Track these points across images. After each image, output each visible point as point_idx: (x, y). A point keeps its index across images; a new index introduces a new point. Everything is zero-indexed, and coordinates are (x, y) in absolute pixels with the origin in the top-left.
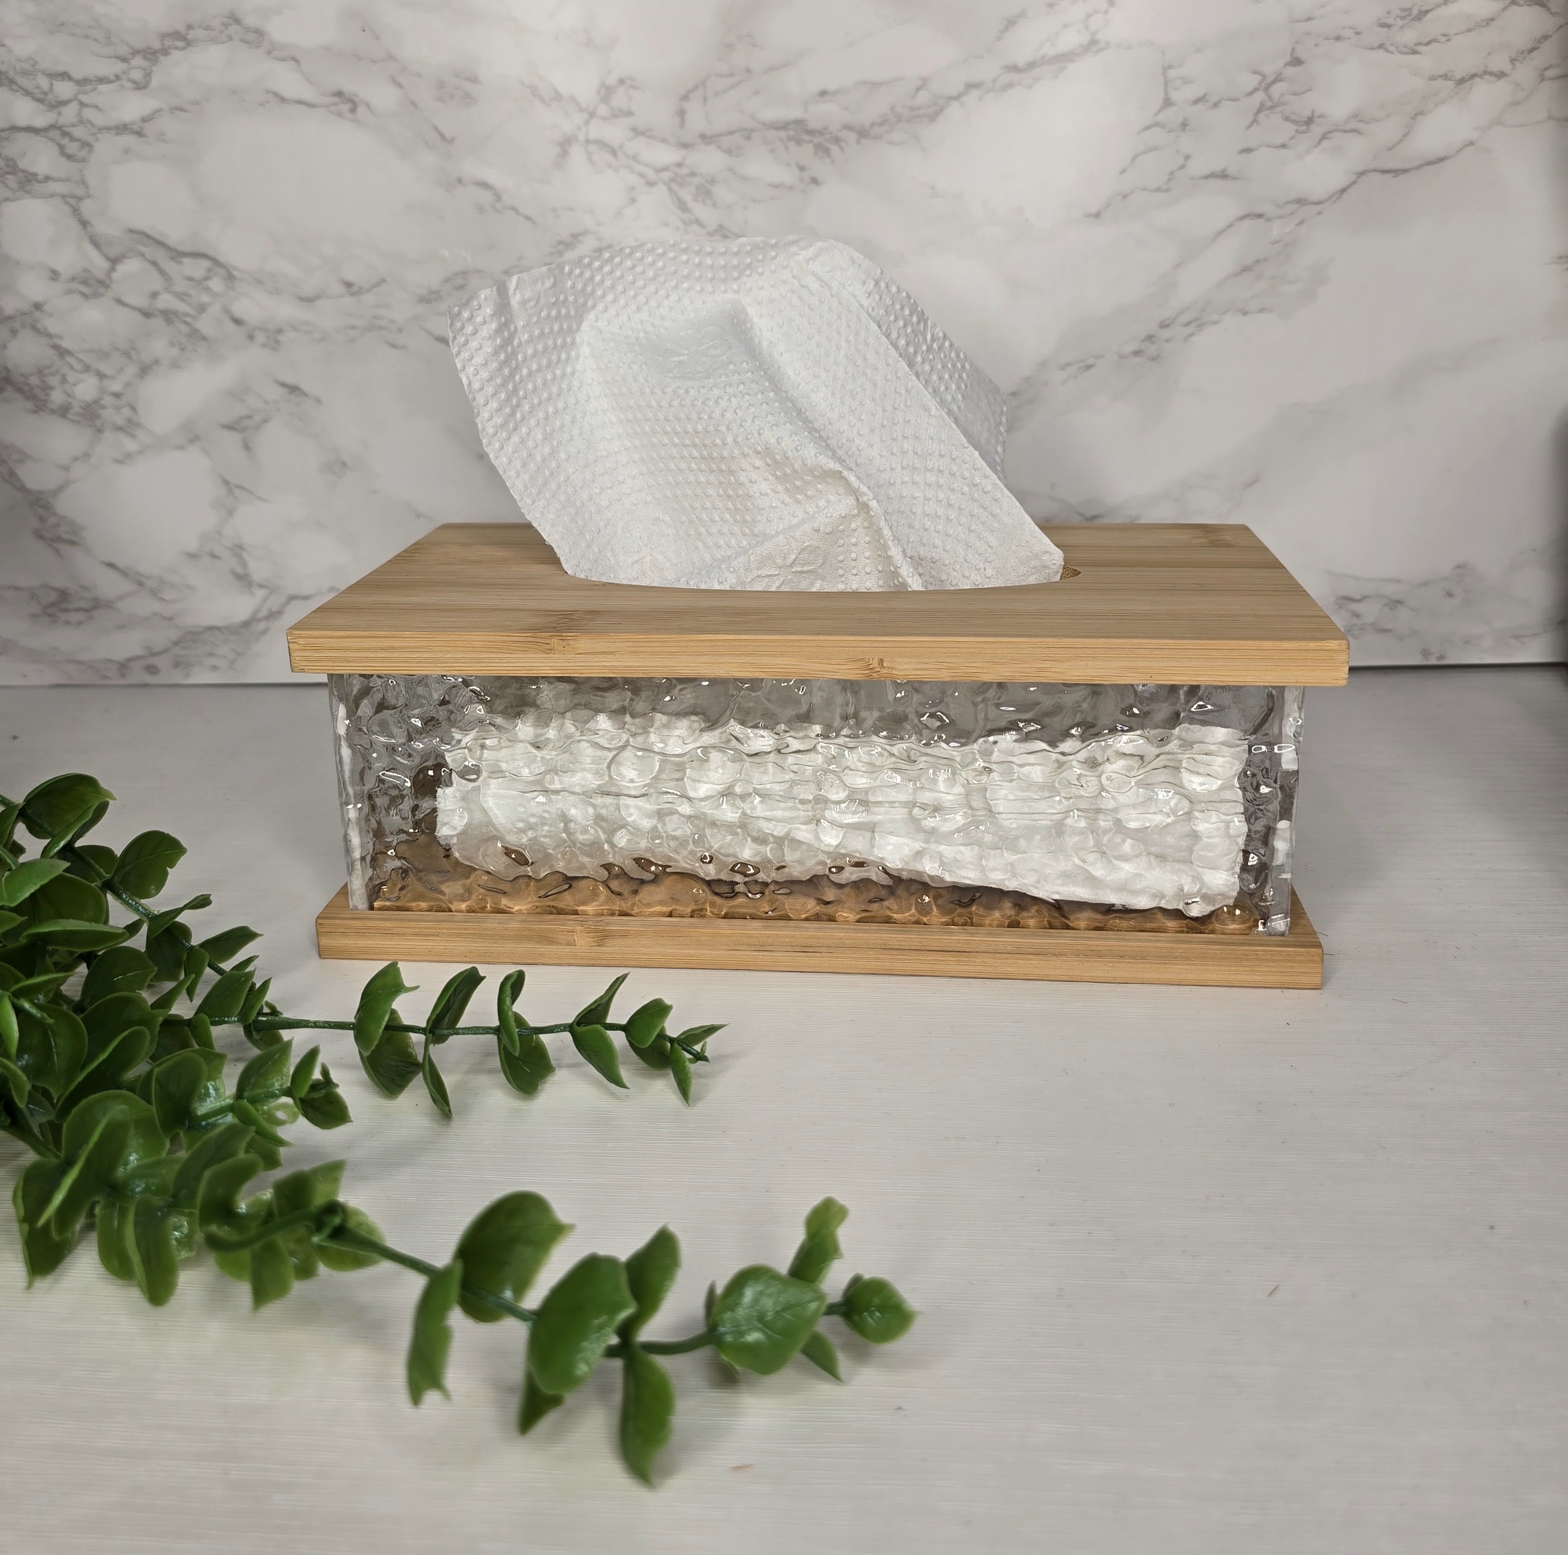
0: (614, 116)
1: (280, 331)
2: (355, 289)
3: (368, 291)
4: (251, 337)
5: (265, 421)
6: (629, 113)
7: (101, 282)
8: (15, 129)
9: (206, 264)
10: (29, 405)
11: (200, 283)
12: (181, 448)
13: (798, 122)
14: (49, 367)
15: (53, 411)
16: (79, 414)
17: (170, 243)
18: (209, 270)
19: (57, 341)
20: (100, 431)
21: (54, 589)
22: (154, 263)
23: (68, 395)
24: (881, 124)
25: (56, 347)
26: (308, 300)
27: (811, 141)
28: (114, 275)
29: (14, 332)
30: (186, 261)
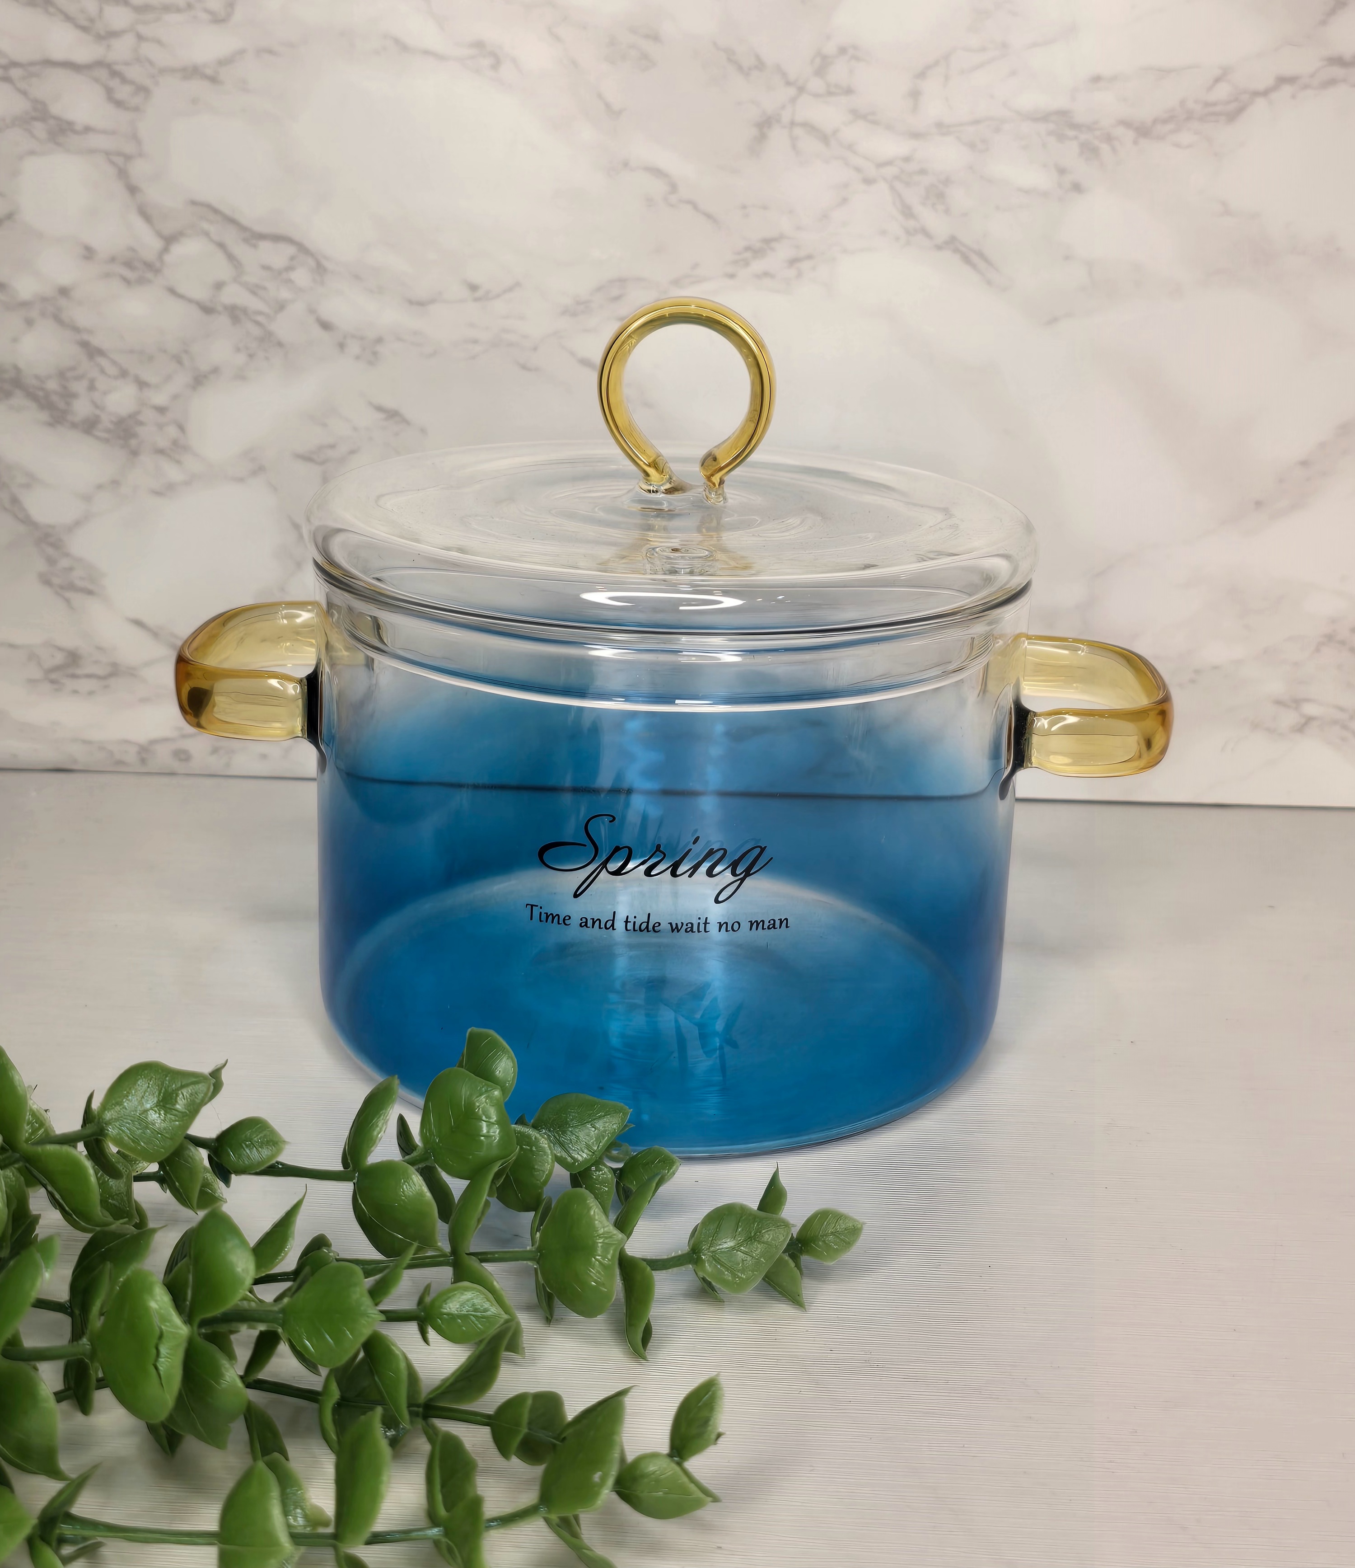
0: (830, 93)
1: (379, 340)
2: (479, 294)
3: (498, 296)
4: (341, 346)
5: (352, 452)
6: (849, 91)
7: (149, 266)
8: (49, 63)
9: (291, 250)
10: (44, 416)
11: (281, 275)
12: (241, 480)
13: (1063, 114)
14: (73, 369)
15: (74, 426)
16: (108, 431)
17: (245, 222)
18: (292, 258)
19: (86, 337)
20: (135, 453)
21: (60, 649)
22: (221, 246)
23: (96, 406)
24: (1165, 121)
25: (85, 345)
26: (418, 304)
27: (1076, 138)
28: (167, 258)
29: (29, 322)
30: (264, 245)
